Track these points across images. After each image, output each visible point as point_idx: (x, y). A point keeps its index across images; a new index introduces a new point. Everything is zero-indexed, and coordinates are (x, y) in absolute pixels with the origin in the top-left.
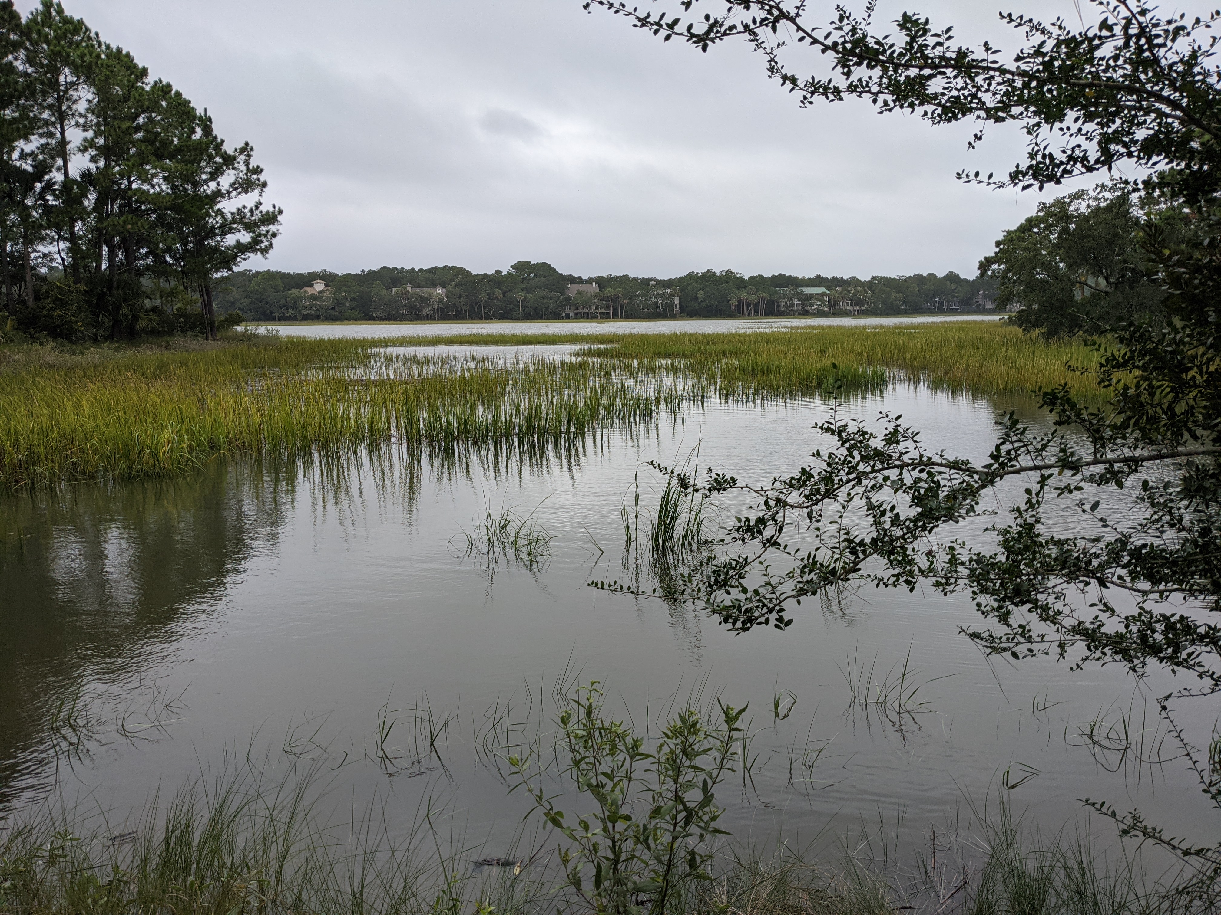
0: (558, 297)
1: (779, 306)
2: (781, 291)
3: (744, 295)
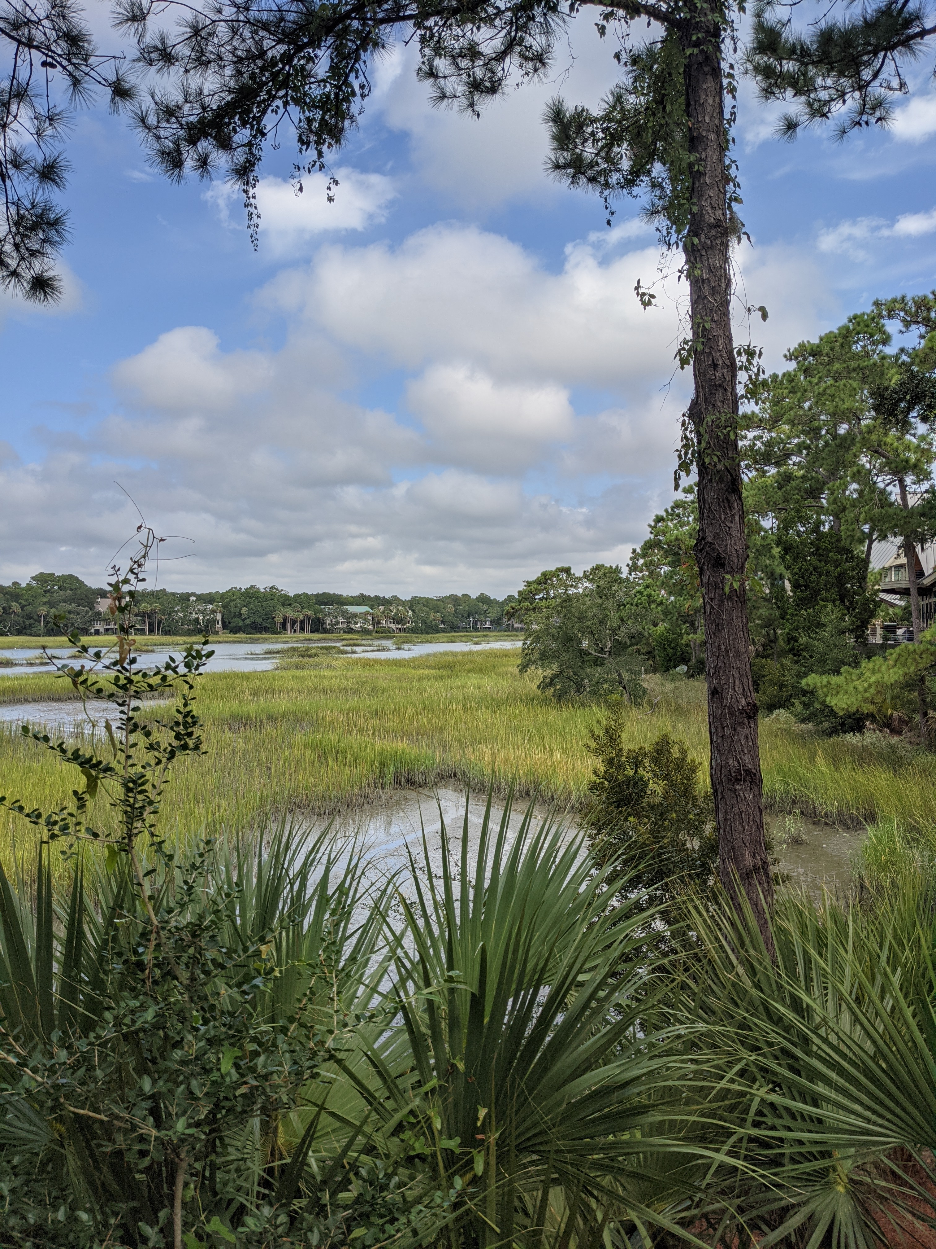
0: (87, 613)
1: (324, 623)
2: (327, 609)
3: (290, 613)
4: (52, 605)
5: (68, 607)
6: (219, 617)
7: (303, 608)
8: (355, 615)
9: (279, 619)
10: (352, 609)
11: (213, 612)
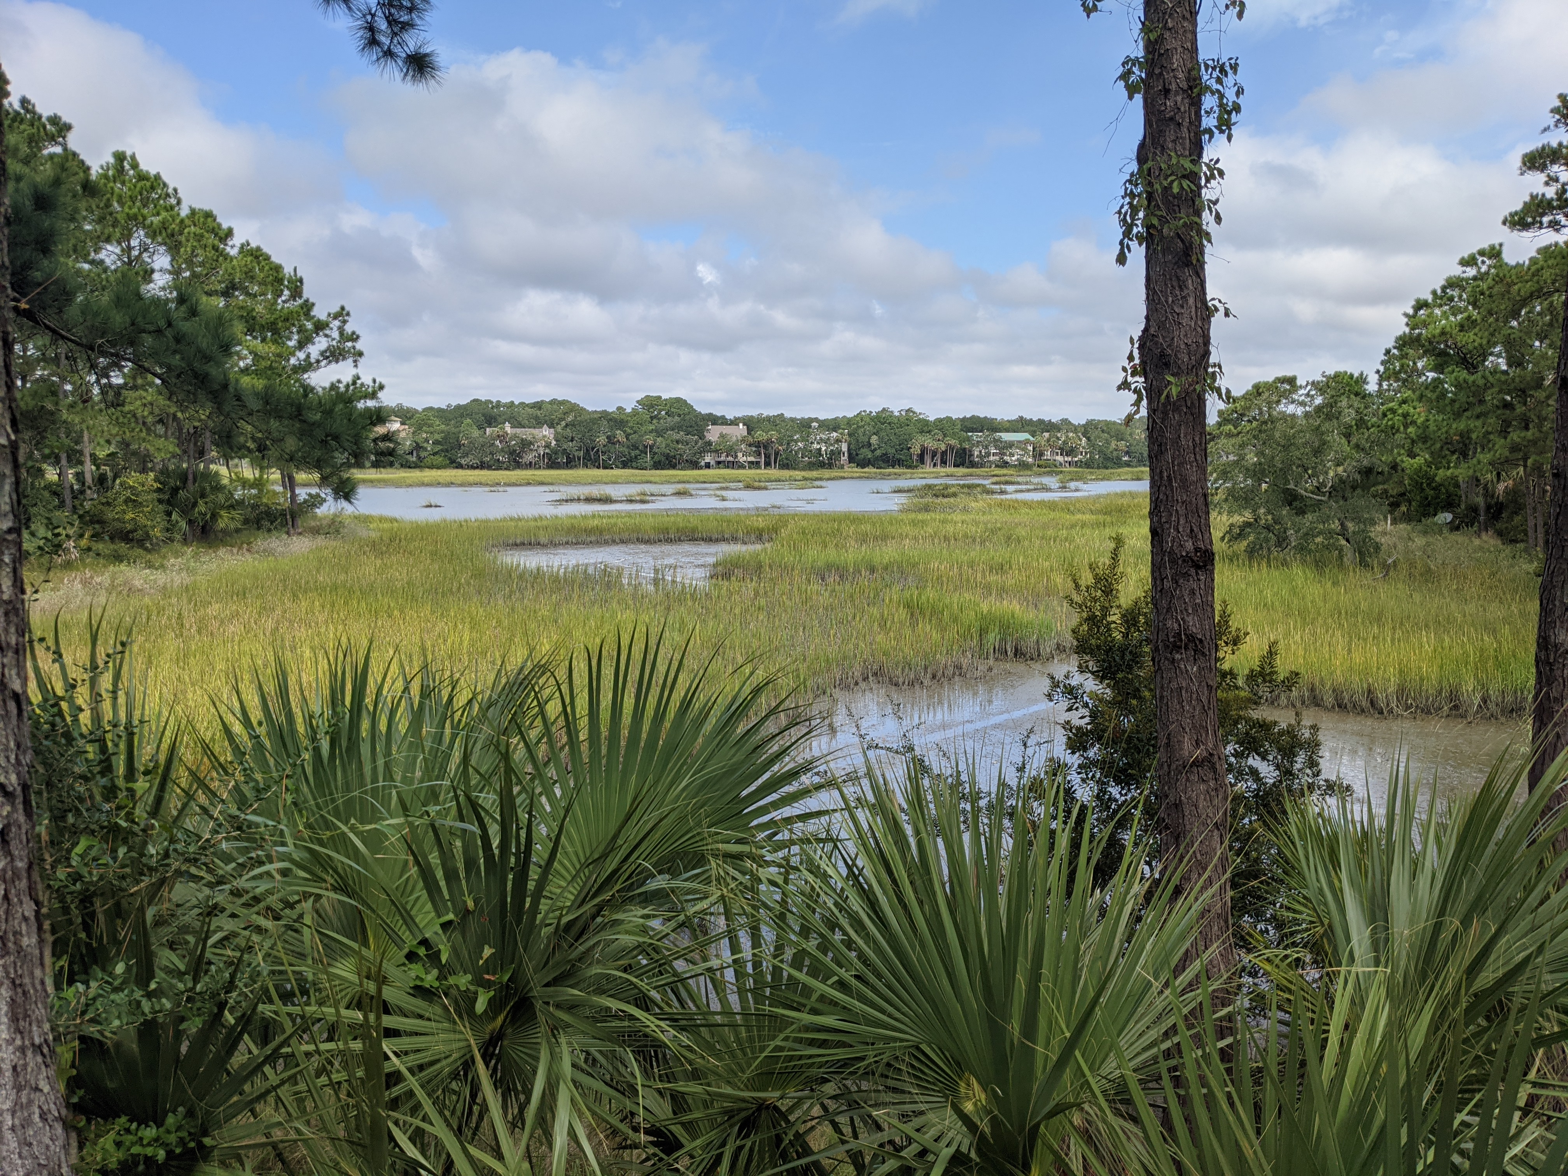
0: (696, 442)
1: (971, 455)
2: (976, 436)
3: (930, 443)
4: (659, 433)
5: (676, 436)
6: (844, 447)
7: (945, 435)
8: (1011, 445)
9: (916, 450)
10: (1007, 437)
11: (838, 441)
